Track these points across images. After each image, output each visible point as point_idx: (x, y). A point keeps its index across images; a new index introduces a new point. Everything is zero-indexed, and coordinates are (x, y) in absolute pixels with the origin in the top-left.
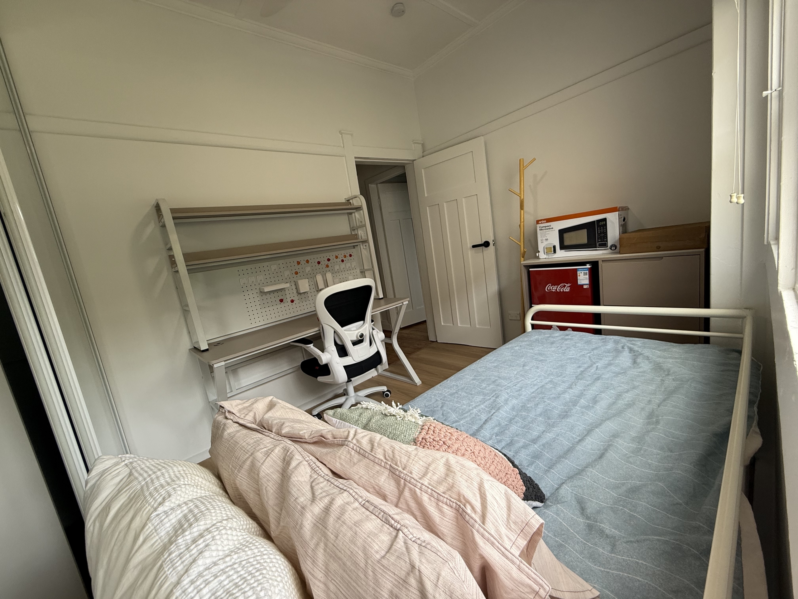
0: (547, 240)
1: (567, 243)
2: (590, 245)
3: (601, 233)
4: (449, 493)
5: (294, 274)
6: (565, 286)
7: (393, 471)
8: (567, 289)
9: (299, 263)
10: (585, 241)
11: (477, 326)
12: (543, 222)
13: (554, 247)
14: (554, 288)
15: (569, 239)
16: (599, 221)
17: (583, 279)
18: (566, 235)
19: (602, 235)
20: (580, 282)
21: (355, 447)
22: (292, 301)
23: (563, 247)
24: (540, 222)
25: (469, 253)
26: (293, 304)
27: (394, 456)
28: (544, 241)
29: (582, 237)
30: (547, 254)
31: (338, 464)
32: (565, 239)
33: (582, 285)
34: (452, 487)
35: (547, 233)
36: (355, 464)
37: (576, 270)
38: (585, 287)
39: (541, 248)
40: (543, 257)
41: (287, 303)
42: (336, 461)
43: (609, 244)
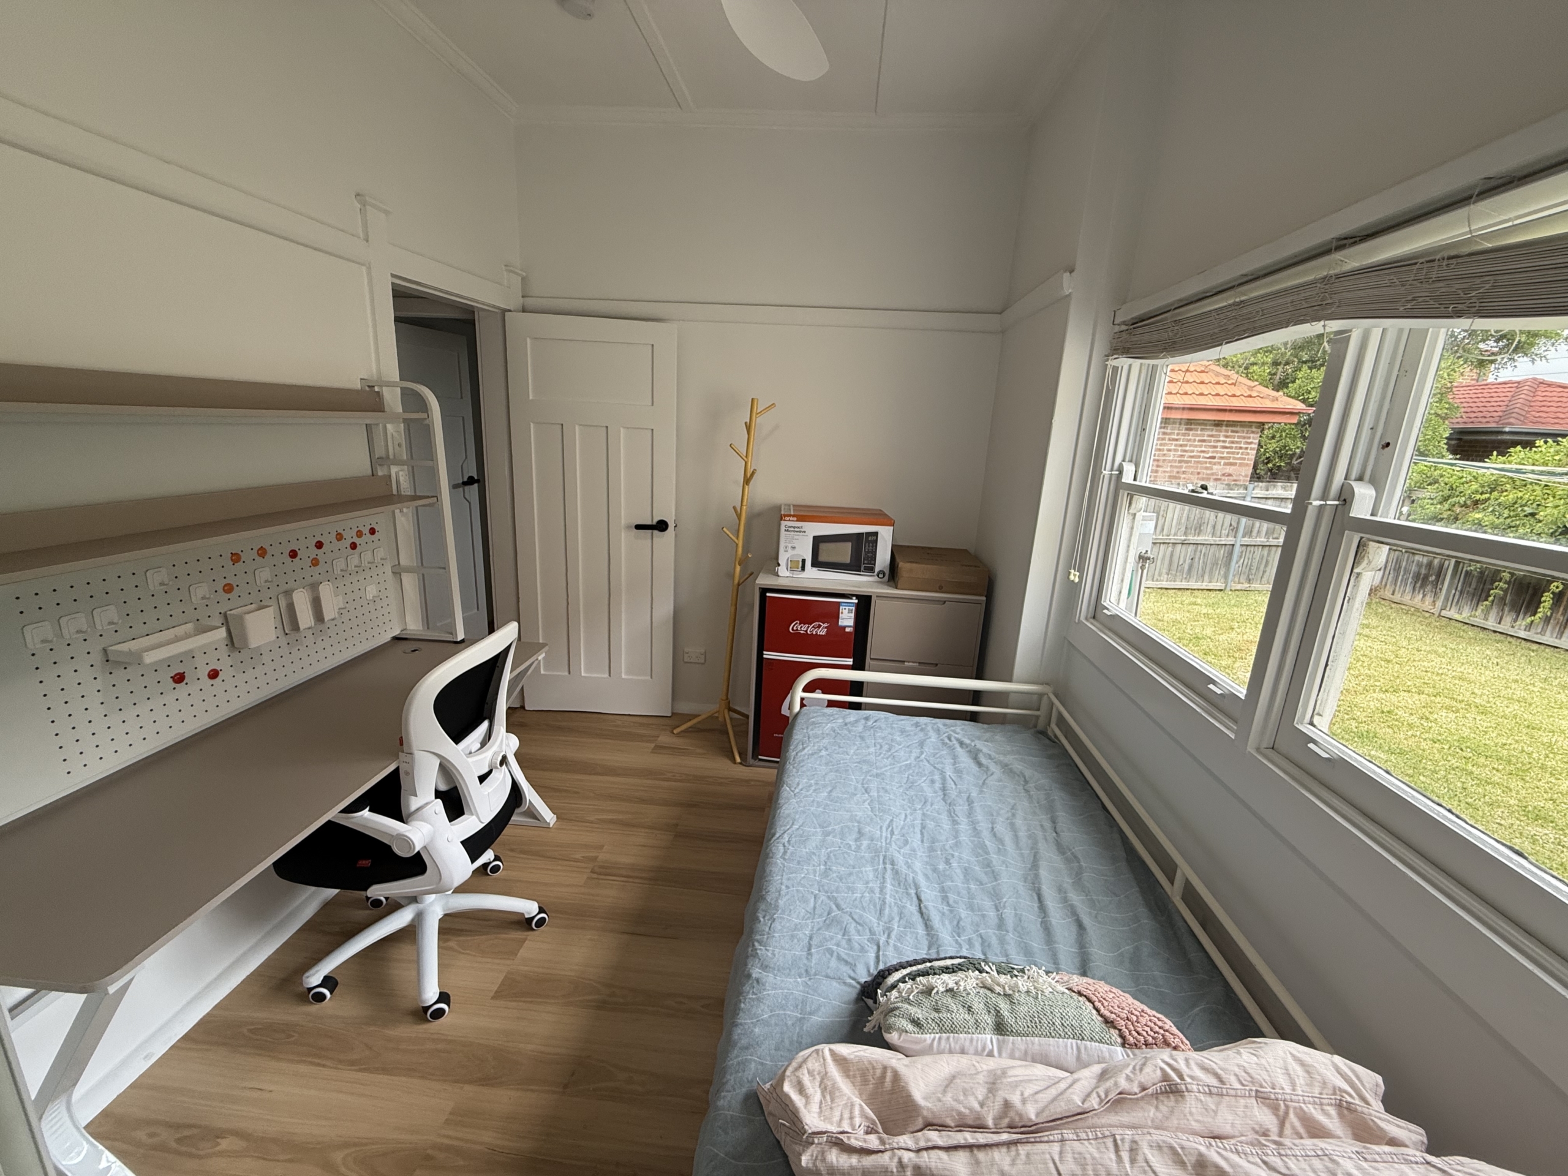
0: (794, 548)
1: (822, 558)
2: (854, 566)
3: (868, 552)
4: (1324, 1092)
5: (220, 590)
6: (819, 626)
7: (1261, 1097)
8: (822, 632)
9: (236, 558)
10: (847, 559)
11: (623, 676)
12: (791, 518)
13: (804, 561)
14: (803, 629)
15: (828, 553)
16: (869, 534)
17: (847, 619)
18: (823, 547)
19: (870, 555)
20: (842, 622)
21: (1200, 1088)
22: (214, 675)
23: (816, 563)
24: (787, 518)
25: (623, 535)
26: (218, 680)
27: (1251, 1077)
28: (789, 549)
29: (844, 554)
30: (792, 570)
31: (1193, 1123)
32: (820, 551)
33: (844, 627)
34: (1324, 1083)
35: (796, 537)
36: (1216, 1112)
37: (839, 603)
38: (848, 630)
39: (782, 560)
40: (785, 577)
41: (198, 682)
42: (1188, 1120)
43: (877, 570)
